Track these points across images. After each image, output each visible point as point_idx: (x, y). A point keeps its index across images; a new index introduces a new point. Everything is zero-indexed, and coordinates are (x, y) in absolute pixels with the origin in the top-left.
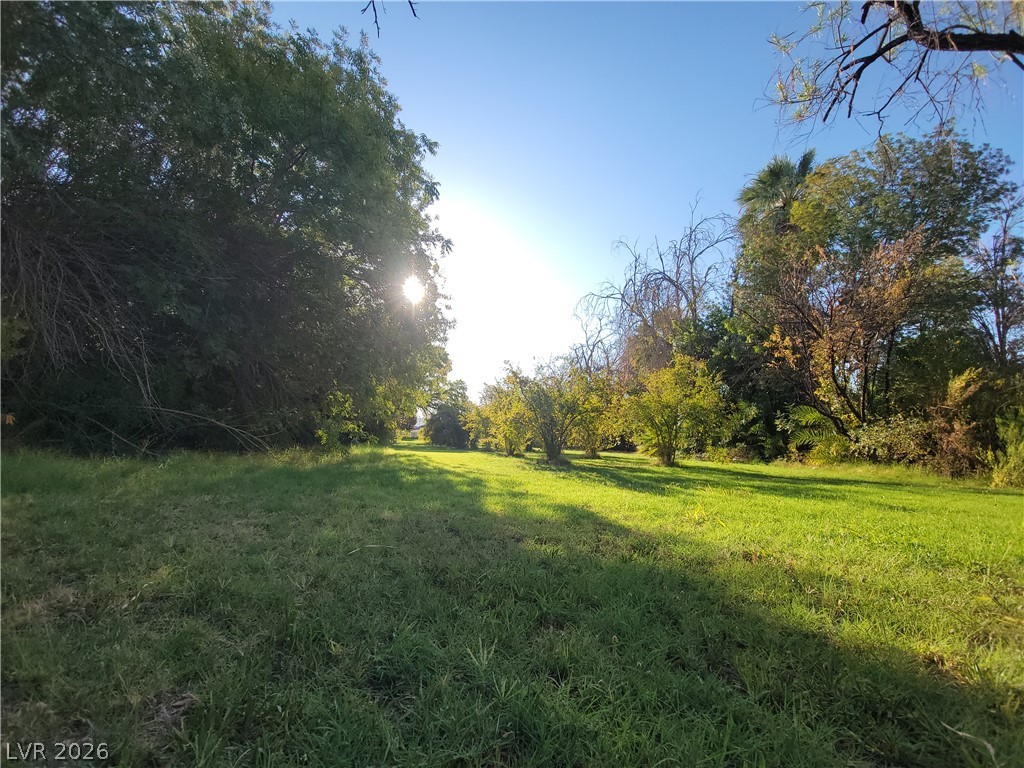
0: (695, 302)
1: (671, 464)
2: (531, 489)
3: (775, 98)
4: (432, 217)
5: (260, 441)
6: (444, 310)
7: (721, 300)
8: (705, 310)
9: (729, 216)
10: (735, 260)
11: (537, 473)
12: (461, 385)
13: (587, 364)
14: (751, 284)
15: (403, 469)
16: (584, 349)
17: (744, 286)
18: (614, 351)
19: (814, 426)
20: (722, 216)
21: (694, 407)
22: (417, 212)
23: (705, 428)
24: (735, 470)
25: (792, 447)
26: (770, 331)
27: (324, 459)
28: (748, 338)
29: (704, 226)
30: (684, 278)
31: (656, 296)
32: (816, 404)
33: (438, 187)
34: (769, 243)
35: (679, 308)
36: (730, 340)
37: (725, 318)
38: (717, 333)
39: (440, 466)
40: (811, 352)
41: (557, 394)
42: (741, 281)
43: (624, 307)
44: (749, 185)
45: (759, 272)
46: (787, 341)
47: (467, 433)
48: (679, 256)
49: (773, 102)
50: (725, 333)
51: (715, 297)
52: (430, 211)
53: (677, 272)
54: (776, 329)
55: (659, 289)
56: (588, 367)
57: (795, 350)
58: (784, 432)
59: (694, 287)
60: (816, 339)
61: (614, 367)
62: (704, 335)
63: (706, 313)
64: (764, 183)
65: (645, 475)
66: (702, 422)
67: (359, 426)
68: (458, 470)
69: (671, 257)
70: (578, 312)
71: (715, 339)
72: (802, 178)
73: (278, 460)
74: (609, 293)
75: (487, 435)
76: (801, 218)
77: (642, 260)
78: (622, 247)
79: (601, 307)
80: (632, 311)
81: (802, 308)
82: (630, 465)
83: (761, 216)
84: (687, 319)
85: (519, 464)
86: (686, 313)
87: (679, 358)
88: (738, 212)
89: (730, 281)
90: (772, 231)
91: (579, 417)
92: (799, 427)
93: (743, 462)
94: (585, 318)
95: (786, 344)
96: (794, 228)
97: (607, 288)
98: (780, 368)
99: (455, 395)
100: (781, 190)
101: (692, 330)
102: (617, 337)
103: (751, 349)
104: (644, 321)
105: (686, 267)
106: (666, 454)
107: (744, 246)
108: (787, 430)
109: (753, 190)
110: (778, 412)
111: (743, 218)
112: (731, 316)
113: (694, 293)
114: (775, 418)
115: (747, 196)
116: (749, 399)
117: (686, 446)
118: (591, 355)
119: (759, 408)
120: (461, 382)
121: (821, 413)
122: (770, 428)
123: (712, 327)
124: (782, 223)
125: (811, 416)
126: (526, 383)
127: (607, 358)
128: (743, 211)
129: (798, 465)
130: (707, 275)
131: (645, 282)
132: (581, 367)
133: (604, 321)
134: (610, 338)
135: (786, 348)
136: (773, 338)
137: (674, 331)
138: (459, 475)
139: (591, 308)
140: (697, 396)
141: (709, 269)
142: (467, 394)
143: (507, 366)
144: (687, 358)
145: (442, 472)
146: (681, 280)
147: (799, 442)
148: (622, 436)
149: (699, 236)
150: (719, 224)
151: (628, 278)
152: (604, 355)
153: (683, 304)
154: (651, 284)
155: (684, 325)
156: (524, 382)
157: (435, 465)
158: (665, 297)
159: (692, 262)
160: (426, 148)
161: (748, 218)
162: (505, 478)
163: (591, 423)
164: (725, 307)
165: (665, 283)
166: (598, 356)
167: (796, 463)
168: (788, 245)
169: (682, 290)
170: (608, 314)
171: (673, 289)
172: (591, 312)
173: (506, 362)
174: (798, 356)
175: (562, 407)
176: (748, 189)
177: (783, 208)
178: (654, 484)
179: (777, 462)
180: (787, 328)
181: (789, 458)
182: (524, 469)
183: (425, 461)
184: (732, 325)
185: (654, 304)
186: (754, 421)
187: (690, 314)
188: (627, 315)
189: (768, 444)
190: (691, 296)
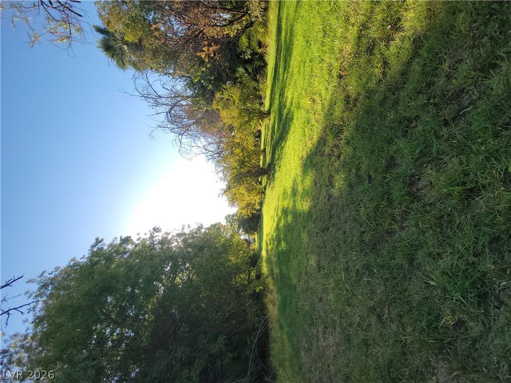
0: (183, 96)
1: (269, 113)
2: (289, 185)
3: (68, 44)
4: (138, 237)
5: (263, 321)
6: (191, 229)
7: (181, 83)
8: (187, 91)
9: (134, 75)
10: (159, 74)
11: (276, 181)
12: (228, 217)
13: (216, 154)
14: (173, 66)
15: (277, 248)
16: (208, 155)
17: (174, 70)
18: (209, 140)
19: (249, 39)
20: (134, 79)
21: (240, 100)
22: (136, 246)
23: (251, 95)
24: (272, 81)
25: (260, 51)
26: (200, 58)
27: (271, 287)
28: (202, 70)
29: (140, 89)
30: (169, 101)
31: (180, 117)
32: (238, 37)
33: (123, 237)
34: (149, 55)
35: (186, 105)
36: (203, 79)
37: (192, 81)
38: (199, 85)
39: (273, 229)
40: (210, 36)
41: (235, 170)
42: (171, 71)
43: (186, 134)
44: (115, 63)
45: (166, 62)
46: (205, 49)
47: (253, 214)
48: (157, 104)
49: (70, 45)
50: (199, 81)
51: (180, 86)
52: (134, 239)
53: (166, 105)
54: (198, 54)
55: (176, 115)
56: (218, 153)
57: (209, 45)
58: (251, 54)
59: (174, 97)
60: (204, 34)
61: (218, 140)
62: (201, 92)
63: (189, 91)
64: (114, 55)
65: (276, 126)
66: (248, 96)
67: (253, 270)
68: (276, 221)
69: (158, 108)
70: (189, 158)
71: (203, 88)
72: (110, 34)
73: (273, 311)
74: (179, 142)
75: (254, 204)
76: (134, 36)
77: (160, 124)
78: (153, 134)
79: (186, 146)
80: (188, 130)
81: (187, 40)
82: (270, 134)
83: (134, 58)
84: (192, 101)
85: (270, 189)
86: (189, 101)
87: (215, 107)
88: (131, 71)
89: (171, 77)
90: (142, 52)
91: (246, 159)
92: (249, 47)
93: (267, 77)
94: (193, 154)
95: (206, 50)
96: (140, 40)
97: (176, 143)
98: (219, 54)
99: (233, 220)
100: (117, 46)
101: (199, 99)
102: (202, 139)
103: (209, 69)
104: (193, 123)
105: (163, 100)
106: (263, 115)
107: (151, 69)
108: (251, 53)
109: (118, 62)
110: (241, 56)
111: (135, 68)
112: (190, 78)
113: (178, 97)
114: (244, 59)
115: (122, 64)
116: (234, 71)
117: (258, 105)
118: (212, 151)
119: (239, 67)
120: (226, 217)
121: (242, 35)
122: (249, 61)
123: (196, 88)
124: (137, 47)
125: (244, 40)
126: (230, 186)
127: (213, 143)
128: (131, 68)
129: (268, 49)
130: (167, 89)
131: (172, 123)
132: (218, 157)
133: (193, 145)
134: (202, 142)
135: (208, 50)
136: (203, 56)
137: (199, 108)
138: (279, 220)
139: (187, 151)
140: (234, 98)
141: (164, 88)
142: (232, 214)
143: (221, 196)
144: (214, 102)
145: (278, 228)
146: (171, 104)
147: (257, 47)
148: (256, 137)
149: (146, 92)
150: (138, 81)
151: (170, 131)
152: (211, 145)
153: (184, 103)
154: (173, 119)
155: (195, 103)
156: (229, 188)
157: (272, 231)
158: (180, 112)
159: (160, 97)
160: (99, 245)
161: (135, 65)
162: (281, 197)
163: (249, 153)
164: (185, 81)
165: (173, 112)
166: (213, 148)
167: (267, 50)
168: (150, 44)
169: (176, 103)
170: (189, 143)
171: (176, 108)
172: (189, 151)
173: (219, 196)
174: (213, 44)
175: (241, 167)
176: (117, 63)
177: (128, 46)
178: (282, 122)
179: (266, 59)
180: (197, 48)
181: (265, 53)
182: (274, 187)
183: (270, 236)
184: (196, 77)
185: (184, 118)
186: (246, 70)
187: (189, 99)
188: (191, 133)
189: (257, 63)
190: (179, 99)
